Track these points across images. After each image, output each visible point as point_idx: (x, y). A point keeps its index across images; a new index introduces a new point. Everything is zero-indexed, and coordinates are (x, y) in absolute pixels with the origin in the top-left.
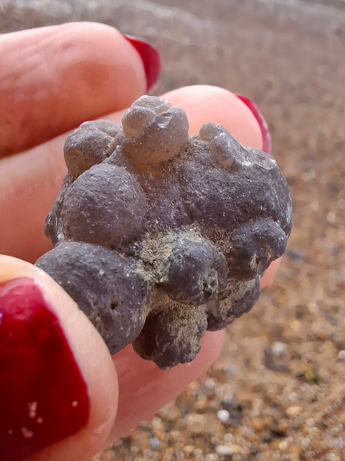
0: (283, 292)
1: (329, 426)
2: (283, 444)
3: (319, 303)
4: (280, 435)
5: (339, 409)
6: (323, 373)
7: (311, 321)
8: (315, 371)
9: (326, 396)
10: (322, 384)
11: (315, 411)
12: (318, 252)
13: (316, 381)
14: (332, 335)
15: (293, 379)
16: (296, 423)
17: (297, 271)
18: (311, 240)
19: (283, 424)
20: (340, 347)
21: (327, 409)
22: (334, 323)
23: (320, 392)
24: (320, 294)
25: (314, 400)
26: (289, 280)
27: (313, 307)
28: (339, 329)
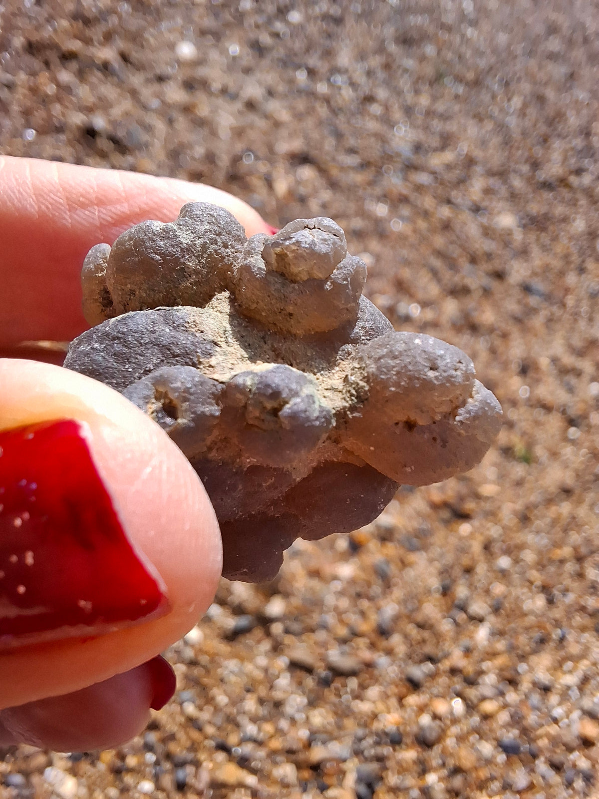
0: (505, 336)
1: (533, 518)
2: (465, 528)
3: (555, 360)
4: (463, 516)
5: (550, 501)
6: (540, 451)
7: (538, 381)
8: (530, 446)
9: (537, 480)
10: (534, 465)
11: (518, 496)
12: (567, 291)
13: (528, 459)
14: (564, 405)
15: (497, 450)
16: (487, 506)
17: (532, 311)
18: (562, 274)
19: (470, 506)
20: (572, 422)
21: (534, 498)
22: (571, 390)
23: (530, 474)
24: (558, 347)
25: (519, 483)
26: (518, 320)
27: (544, 362)
28: (577, 399)
